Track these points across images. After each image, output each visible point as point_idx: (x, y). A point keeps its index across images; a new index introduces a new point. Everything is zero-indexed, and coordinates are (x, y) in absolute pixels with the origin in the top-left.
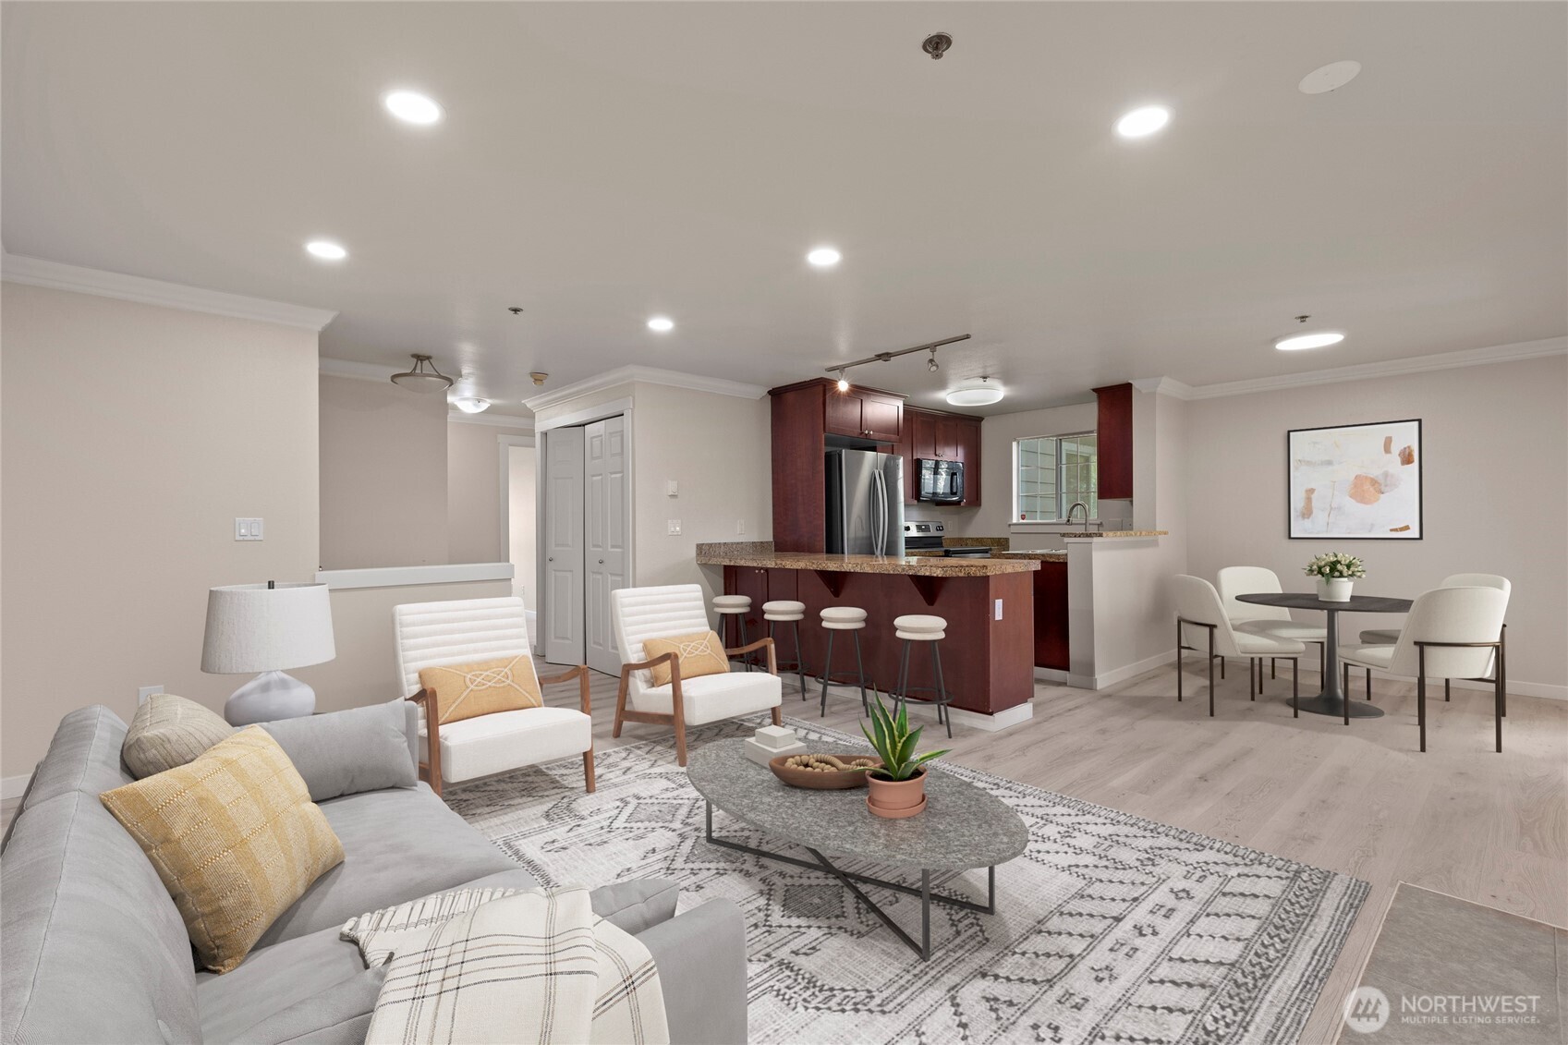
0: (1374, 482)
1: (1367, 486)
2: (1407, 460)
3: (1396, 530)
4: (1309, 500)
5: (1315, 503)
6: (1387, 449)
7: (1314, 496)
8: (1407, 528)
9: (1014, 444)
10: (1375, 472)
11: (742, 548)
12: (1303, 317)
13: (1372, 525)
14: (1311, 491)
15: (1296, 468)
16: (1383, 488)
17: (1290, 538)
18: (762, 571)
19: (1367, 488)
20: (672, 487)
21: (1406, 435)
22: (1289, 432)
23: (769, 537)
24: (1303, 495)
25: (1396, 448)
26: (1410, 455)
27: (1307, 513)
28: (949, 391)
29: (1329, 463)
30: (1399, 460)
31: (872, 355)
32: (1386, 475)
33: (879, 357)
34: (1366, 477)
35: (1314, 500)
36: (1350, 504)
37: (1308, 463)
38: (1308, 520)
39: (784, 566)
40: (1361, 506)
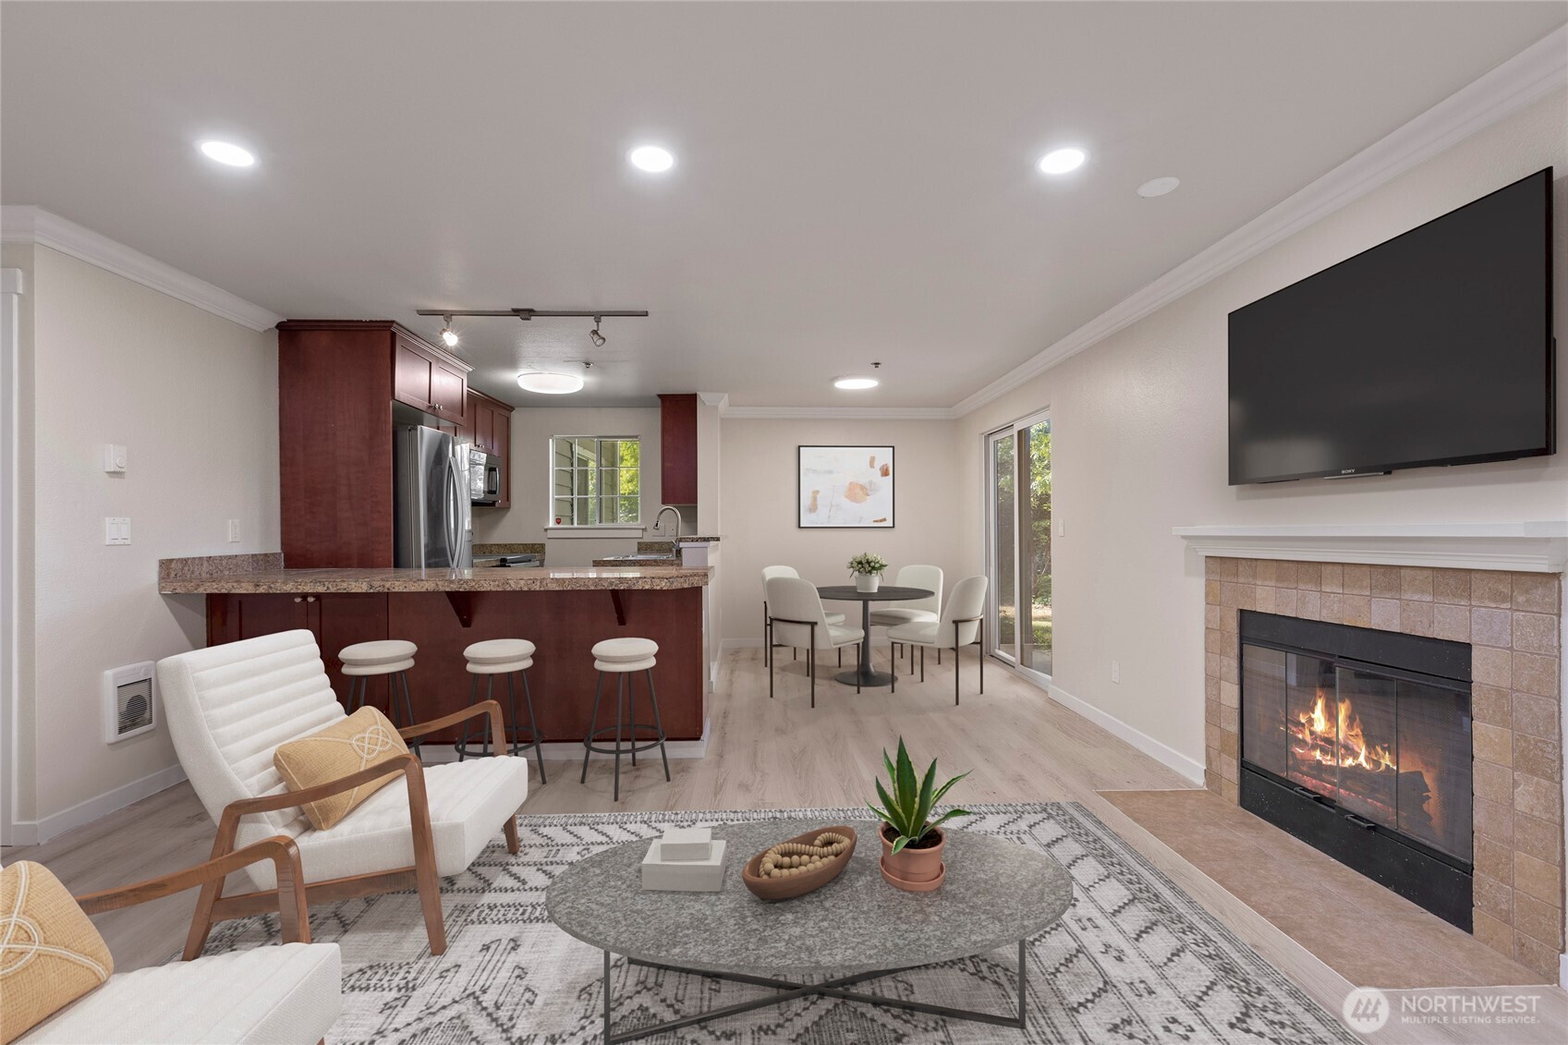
0: (862, 488)
1: (858, 490)
2: (885, 473)
3: (877, 521)
4: (815, 499)
5: (819, 502)
6: (872, 465)
7: (819, 496)
8: (885, 520)
9: (551, 440)
10: (863, 481)
11: (237, 565)
12: (876, 364)
13: (861, 518)
14: (816, 492)
15: (806, 474)
16: (868, 492)
17: (799, 527)
18: (311, 600)
19: (858, 492)
20: (113, 457)
21: (884, 456)
22: (799, 447)
23: (275, 547)
24: (811, 495)
25: (878, 465)
26: (887, 470)
27: (813, 508)
28: (522, 372)
29: (830, 472)
30: (879, 473)
31: (508, 307)
32: (871, 483)
33: (516, 312)
34: (857, 484)
35: (818, 498)
36: (845, 502)
37: (815, 471)
38: (813, 514)
39: (388, 589)
40: (854, 504)
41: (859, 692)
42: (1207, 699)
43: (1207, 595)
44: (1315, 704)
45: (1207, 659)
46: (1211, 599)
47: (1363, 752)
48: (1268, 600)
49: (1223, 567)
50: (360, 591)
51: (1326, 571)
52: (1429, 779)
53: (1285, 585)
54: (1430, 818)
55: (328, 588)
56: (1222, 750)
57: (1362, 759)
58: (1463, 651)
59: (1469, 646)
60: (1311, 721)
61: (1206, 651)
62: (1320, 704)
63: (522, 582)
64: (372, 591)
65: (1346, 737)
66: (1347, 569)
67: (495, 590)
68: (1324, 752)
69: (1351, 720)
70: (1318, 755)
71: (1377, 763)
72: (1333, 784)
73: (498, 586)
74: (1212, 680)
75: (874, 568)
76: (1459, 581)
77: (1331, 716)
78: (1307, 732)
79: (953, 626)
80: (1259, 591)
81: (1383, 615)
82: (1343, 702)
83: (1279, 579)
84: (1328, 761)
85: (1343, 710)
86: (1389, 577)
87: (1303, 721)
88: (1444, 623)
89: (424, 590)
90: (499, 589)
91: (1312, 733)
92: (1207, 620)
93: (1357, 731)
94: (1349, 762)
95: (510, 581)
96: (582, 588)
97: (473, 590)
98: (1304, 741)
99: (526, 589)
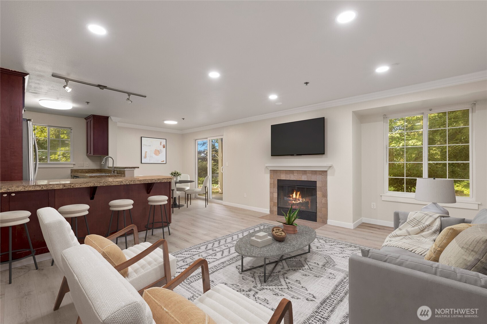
0: (158, 151)
1: (157, 152)
2: (164, 147)
3: (162, 161)
4: (146, 154)
5: (147, 155)
6: (161, 145)
7: (147, 153)
8: (164, 161)
10: (159, 149)
12: (184, 119)
13: (158, 160)
14: (146, 152)
15: (143, 146)
16: (160, 153)
17: (141, 163)
21: (164, 142)
22: (141, 137)
24: (145, 153)
25: (162, 144)
26: (164, 146)
27: (145, 157)
29: (150, 146)
30: (162, 147)
32: (160, 150)
33: (99, 86)
34: (157, 150)
35: (147, 154)
36: (154, 155)
37: (146, 145)
38: (145, 159)
39: (73, 187)
40: (156, 156)
41: (179, 209)
42: (270, 197)
43: (270, 177)
44: (294, 193)
45: (270, 189)
46: (271, 178)
47: (301, 200)
48: (283, 177)
49: (274, 172)
50: (59, 188)
51: (295, 172)
52: (309, 202)
53: (287, 174)
54: (309, 207)
55: (42, 188)
56: (274, 206)
57: (301, 201)
58: (315, 182)
59: (316, 181)
60: (293, 196)
61: (270, 188)
62: (295, 193)
63: (127, 182)
64: (65, 188)
65: (299, 198)
66: (298, 171)
67: (117, 185)
68: (295, 201)
69: (300, 195)
70: (293, 202)
71: (303, 201)
72: (296, 206)
73: (119, 183)
74: (271, 193)
75: (179, 175)
76: (315, 172)
77: (296, 195)
78: (292, 198)
79: (205, 188)
80: (282, 176)
81: (304, 178)
82: (299, 192)
83: (286, 173)
84: (295, 202)
85: (298, 193)
86: (305, 172)
87: (291, 196)
88: (313, 178)
89: (89, 186)
90: (119, 184)
91: (293, 198)
92: (270, 182)
93: (300, 196)
94: (299, 202)
95: (123, 181)
96: (147, 183)
97: (109, 185)
98: (291, 200)
99: (128, 184)
